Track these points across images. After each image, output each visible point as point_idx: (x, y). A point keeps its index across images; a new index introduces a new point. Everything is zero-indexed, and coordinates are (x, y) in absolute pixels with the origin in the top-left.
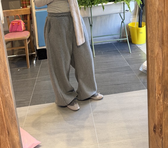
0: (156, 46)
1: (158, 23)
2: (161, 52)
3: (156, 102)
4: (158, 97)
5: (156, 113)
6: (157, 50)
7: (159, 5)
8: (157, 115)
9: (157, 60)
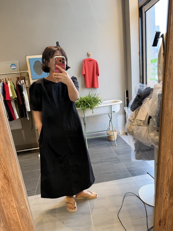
0: (168, 154)
3: (163, 201)
4: (166, 197)
6: (169, 157)
8: (163, 212)
9: (167, 165)
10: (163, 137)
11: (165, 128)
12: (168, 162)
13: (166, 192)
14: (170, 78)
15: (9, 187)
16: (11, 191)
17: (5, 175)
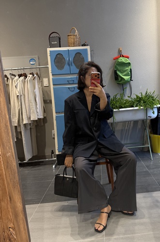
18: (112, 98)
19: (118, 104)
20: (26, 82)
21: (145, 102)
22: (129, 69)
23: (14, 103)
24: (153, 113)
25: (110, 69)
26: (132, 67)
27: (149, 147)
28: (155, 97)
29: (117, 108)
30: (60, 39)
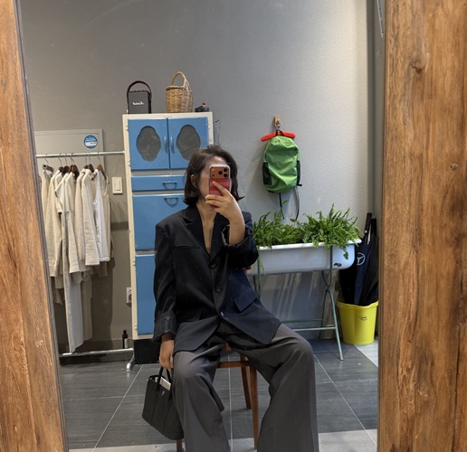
0: (402, 244)
1: (411, 186)
2: (415, 261)
3: (399, 388)
4: (405, 376)
5: (398, 416)
6: (405, 253)
7: (414, 138)
8: (399, 423)
9: (403, 278)
10: (387, 198)
11: (391, 173)
12: (404, 268)
13: (406, 361)
14: (397, 46)
15: (15, 283)
16: (19, 295)
17: (9, 250)
18: (257, 222)
19: (269, 237)
20: (78, 184)
21: (327, 233)
22: (295, 162)
23: (51, 227)
24: (346, 256)
25: (253, 160)
26: (301, 156)
27: (334, 331)
28: (350, 222)
29: (266, 243)
30: (150, 94)
